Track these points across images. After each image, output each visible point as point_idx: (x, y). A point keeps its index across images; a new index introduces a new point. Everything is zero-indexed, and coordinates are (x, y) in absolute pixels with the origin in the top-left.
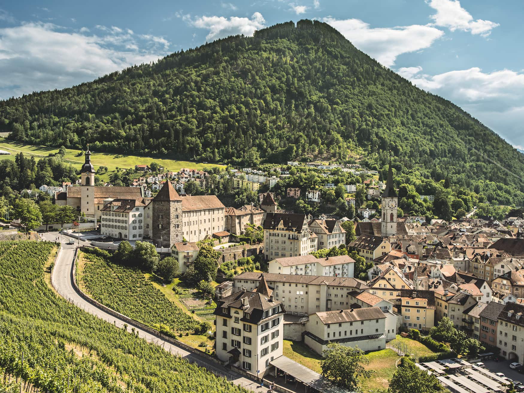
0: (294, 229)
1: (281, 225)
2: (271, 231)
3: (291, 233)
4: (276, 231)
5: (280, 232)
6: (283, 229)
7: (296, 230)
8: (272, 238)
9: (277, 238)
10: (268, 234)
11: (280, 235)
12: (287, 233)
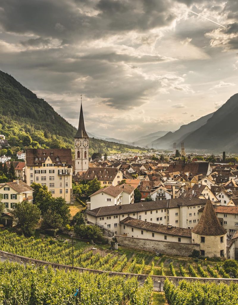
0: (64, 164)
1: (49, 161)
2: (37, 169)
3: (61, 168)
4: (42, 168)
5: (48, 168)
6: (51, 165)
7: (66, 166)
8: (37, 175)
9: (43, 175)
10: (33, 172)
11: (48, 172)
12: (56, 169)
